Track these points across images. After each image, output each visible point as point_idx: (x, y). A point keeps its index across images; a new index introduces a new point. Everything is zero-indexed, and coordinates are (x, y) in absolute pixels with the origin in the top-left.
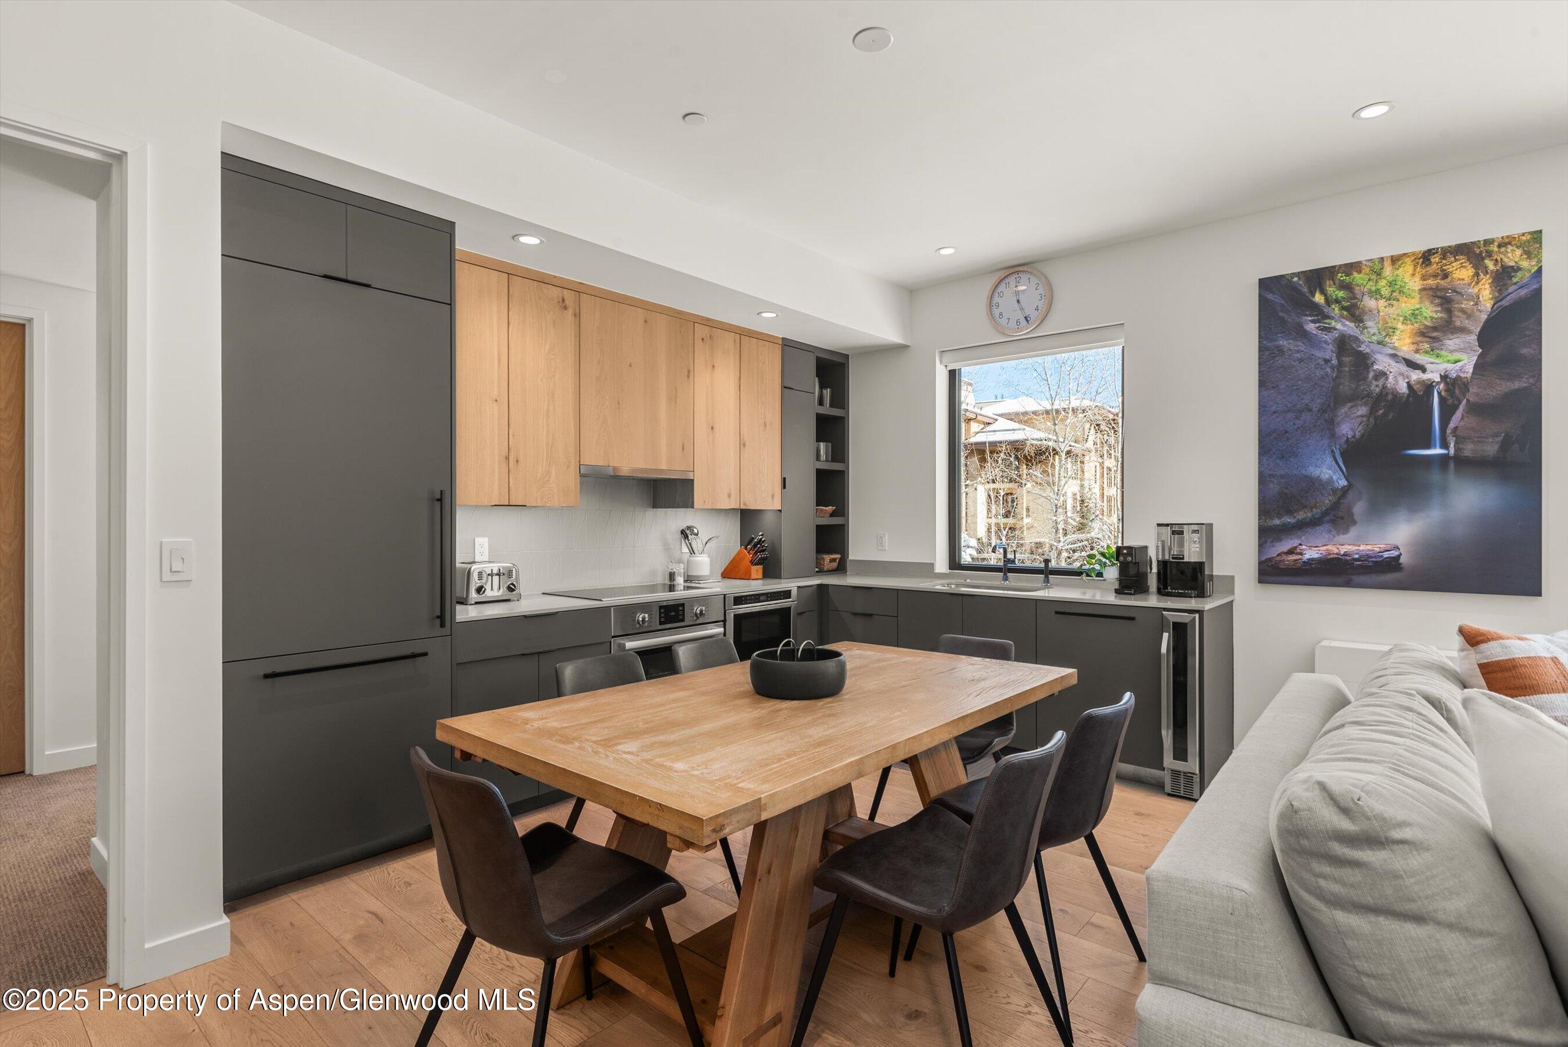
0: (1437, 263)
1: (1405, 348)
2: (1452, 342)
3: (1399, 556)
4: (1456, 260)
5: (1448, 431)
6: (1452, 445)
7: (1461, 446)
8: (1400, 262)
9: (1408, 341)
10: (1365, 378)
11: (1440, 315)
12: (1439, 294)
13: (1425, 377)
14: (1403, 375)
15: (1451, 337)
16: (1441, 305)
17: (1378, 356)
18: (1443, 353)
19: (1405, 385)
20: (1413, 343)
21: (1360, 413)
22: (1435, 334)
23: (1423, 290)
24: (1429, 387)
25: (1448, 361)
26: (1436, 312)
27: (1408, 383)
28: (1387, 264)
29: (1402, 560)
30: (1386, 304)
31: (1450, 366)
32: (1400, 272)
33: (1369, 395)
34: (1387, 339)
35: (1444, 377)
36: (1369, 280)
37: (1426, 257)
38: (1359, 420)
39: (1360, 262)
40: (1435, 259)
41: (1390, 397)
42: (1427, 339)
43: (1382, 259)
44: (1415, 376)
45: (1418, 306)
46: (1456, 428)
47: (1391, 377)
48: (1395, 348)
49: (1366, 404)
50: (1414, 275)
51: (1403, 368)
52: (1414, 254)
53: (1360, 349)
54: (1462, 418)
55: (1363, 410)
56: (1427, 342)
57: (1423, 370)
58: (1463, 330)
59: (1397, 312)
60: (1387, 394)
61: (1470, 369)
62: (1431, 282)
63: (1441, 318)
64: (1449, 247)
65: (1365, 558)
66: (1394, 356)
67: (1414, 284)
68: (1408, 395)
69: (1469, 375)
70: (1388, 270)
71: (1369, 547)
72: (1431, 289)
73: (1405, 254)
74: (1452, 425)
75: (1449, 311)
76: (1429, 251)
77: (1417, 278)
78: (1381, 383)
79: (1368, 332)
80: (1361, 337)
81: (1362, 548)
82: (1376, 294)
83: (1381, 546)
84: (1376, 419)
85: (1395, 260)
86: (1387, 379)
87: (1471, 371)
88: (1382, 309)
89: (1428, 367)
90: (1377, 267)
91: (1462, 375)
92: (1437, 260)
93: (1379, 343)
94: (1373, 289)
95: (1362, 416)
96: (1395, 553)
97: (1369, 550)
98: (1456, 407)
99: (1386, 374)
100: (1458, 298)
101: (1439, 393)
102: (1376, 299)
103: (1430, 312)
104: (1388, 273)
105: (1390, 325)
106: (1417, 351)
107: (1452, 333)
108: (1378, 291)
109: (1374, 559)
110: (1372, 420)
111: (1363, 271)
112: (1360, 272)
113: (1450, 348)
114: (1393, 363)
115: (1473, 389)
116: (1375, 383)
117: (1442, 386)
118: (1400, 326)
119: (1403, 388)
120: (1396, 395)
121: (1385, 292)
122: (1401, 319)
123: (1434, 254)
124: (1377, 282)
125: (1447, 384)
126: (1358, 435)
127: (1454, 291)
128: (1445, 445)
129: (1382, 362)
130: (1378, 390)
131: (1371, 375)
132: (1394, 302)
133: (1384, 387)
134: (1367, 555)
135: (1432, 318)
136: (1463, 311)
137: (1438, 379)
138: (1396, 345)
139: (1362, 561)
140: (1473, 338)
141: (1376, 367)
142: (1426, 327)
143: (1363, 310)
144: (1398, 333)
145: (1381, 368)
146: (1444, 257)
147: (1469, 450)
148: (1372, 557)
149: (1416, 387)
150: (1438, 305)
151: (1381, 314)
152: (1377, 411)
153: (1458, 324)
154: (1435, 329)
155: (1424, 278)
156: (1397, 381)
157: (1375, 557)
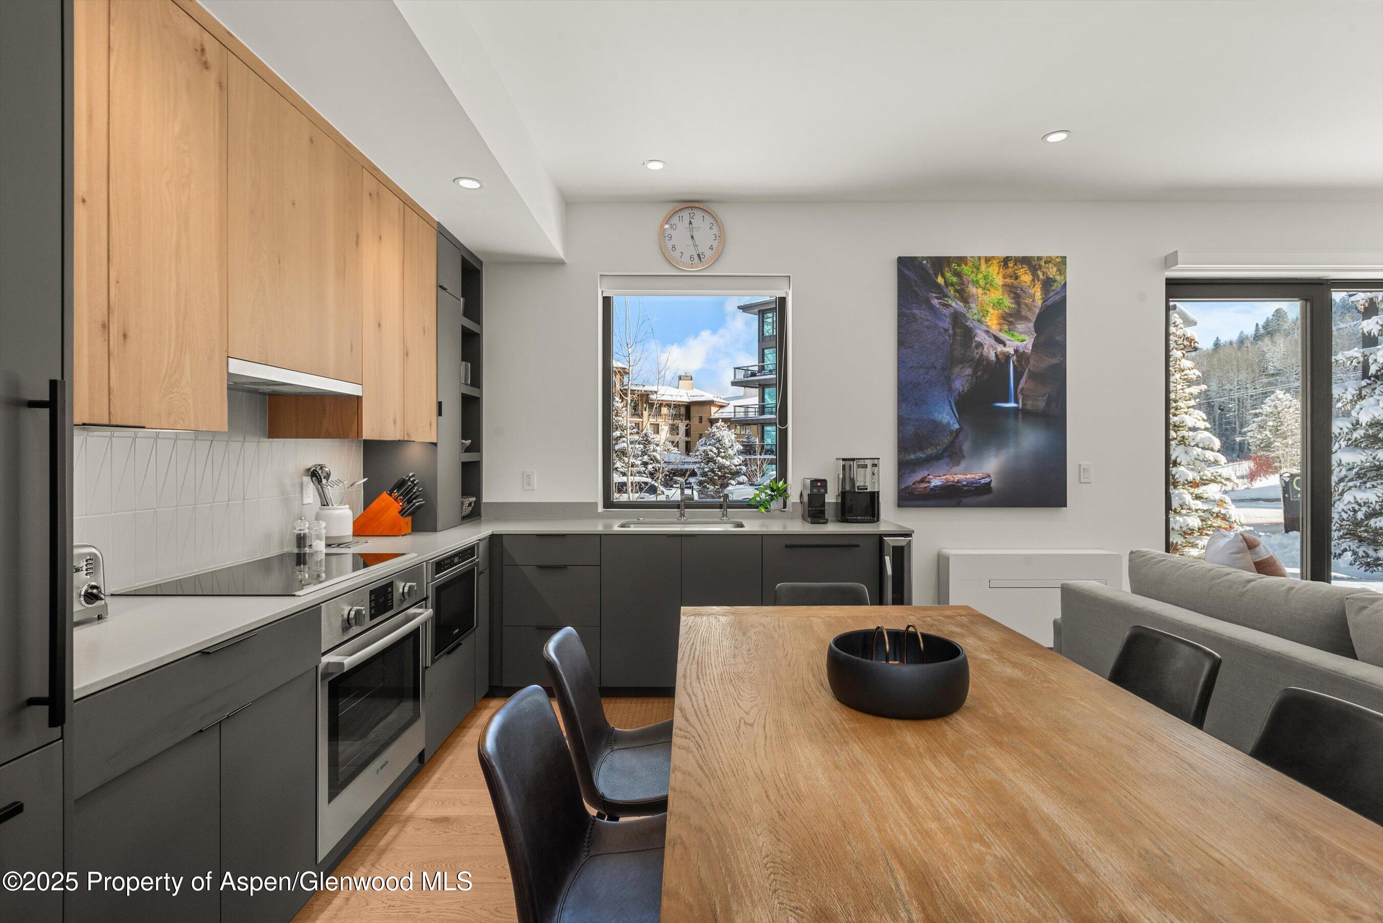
0: (1012, 268)
1: (994, 327)
2: (1021, 327)
3: (990, 483)
4: (1022, 268)
5: (1019, 391)
6: (1020, 401)
7: (1025, 402)
8: (991, 262)
9: (995, 322)
10: (970, 347)
11: (1013, 306)
12: (1013, 290)
13: (1006, 349)
14: (992, 346)
15: (1020, 323)
16: (1014, 298)
17: (978, 331)
18: (1016, 334)
19: (994, 354)
20: (999, 324)
21: (967, 373)
22: (1011, 319)
23: (1004, 285)
24: (1007, 357)
25: (1018, 340)
26: (1012, 303)
27: (995, 353)
28: (983, 262)
29: (993, 485)
30: (982, 292)
31: (1019, 344)
32: (990, 269)
33: (972, 360)
34: (983, 319)
35: (1016, 351)
36: (972, 272)
37: (1006, 261)
38: (967, 378)
39: (966, 257)
40: (1011, 264)
41: (985, 362)
42: (1006, 322)
43: (979, 258)
44: (1000, 348)
45: (1001, 297)
46: (1023, 388)
47: (985, 348)
48: (987, 326)
49: (970, 367)
50: (998, 273)
51: (993, 342)
52: (998, 258)
53: (967, 324)
54: (1026, 382)
55: (968, 371)
56: (1006, 324)
57: (1005, 345)
58: (1026, 319)
59: (989, 299)
60: (983, 360)
61: (1030, 347)
62: (1008, 281)
63: (1015, 308)
64: (1019, 257)
65: (970, 483)
66: (987, 332)
67: (999, 280)
68: (996, 362)
69: (1030, 352)
70: (983, 267)
71: (973, 476)
72: (1009, 286)
73: (993, 257)
74: (1020, 387)
75: (1018, 304)
76: (1007, 257)
77: (1000, 276)
78: (979, 351)
79: (972, 312)
80: (968, 315)
81: (968, 477)
82: (976, 283)
83: (980, 475)
84: (977, 378)
85: (988, 260)
86: (983, 348)
87: (1031, 348)
88: (980, 295)
89: (1007, 342)
90: (977, 263)
91: (1026, 351)
92: (1012, 265)
93: (979, 321)
94: (975, 279)
95: (968, 375)
96: (988, 480)
97: (973, 478)
98: (1023, 374)
99: (983, 345)
100: (1023, 295)
101: (1013, 363)
102: (976, 287)
103: (1008, 302)
104: (983, 269)
105: (985, 308)
106: (1001, 330)
107: (1020, 320)
108: (977, 281)
109: (975, 485)
110: (974, 379)
111: (968, 265)
112: (966, 265)
113: (1020, 330)
114: (987, 338)
115: (1032, 362)
116: (976, 351)
117: (1015, 357)
118: (990, 310)
119: (992, 357)
120: (988, 361)
121: (982, 282)
122: (992, 305)
123: (1010, 260)
124: (977, 275)
125: (1018, 356)
126: (966, 389)
127: (1021, 290)
128: (1017, 401)
129: (981, 337)
130: (978, 356)
131: (974, 344)
132: (987, 292)
133: (982, 355)
134: (972, 482)
135: (1009, 307)
136: (1026, 305)
137: (1012, 352)
138: (989, 324)
139: (968, 486)
140: (1031, 325)
141: (976, 339)
142: (1006, 312)
143: (969, 295)
144: (989, 315)
145: (979, 340)
146: (1015, 265)
147: (1030, 405)
148: (974, 483)
149: (1000, 356)
150: (1012, 299)
151: (980, 299)
152: (977, 373)
153: (1023, 314)
154: (1011, 315)
155: (1004, 277)
156: (989, 351)
157: (976, 483)
